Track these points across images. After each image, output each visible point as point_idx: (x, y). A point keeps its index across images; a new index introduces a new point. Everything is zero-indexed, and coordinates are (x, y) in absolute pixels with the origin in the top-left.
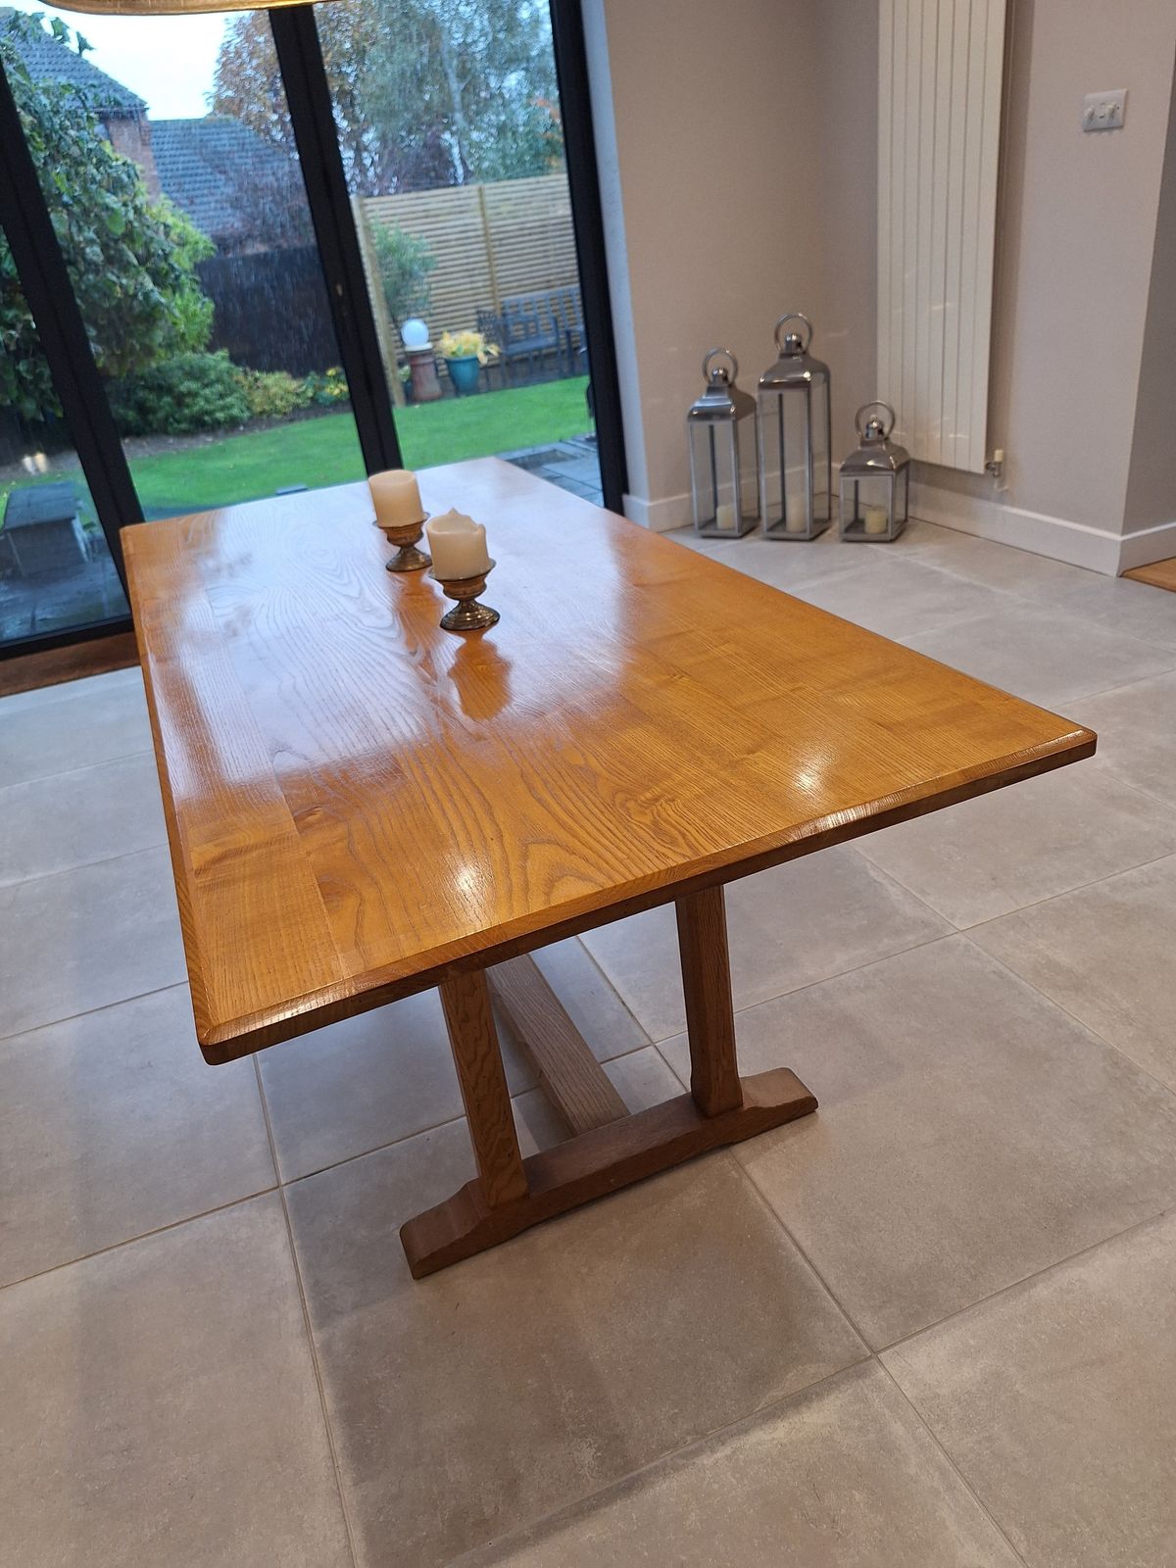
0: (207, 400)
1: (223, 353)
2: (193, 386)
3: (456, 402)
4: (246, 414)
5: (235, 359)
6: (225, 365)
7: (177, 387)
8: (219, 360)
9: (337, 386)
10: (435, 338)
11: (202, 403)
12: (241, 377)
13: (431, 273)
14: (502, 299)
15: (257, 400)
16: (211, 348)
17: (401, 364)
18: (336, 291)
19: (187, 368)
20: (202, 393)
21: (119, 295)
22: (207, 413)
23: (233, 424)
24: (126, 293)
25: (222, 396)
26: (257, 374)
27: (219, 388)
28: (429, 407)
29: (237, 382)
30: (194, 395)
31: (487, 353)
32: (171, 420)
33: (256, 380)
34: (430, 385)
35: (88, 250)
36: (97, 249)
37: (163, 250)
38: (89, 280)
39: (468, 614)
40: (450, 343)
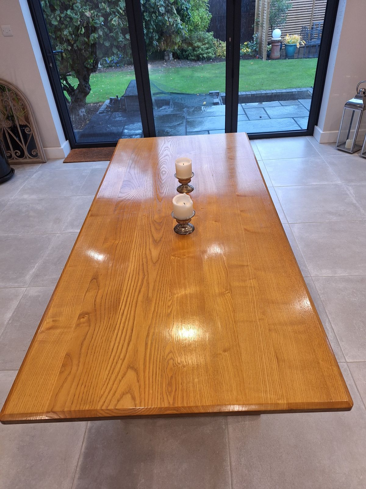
0: (202, 50)
1: (212, 33)
2: (199, 44)
3: (284, 61)
4: (214, 56)
5: (215, 36)
6: (211, 37)
7: (194, 44)
8: (210, 35)
9: (246, 49)
10: (283, 35)
11: (200, 51)
12: (216, 42)
13: (289, 9)
14: (313, 22)
15: (219, 51)
16: (208, 31)
17: (269, 44)
18: (229, 40)
19: (199, 37)
20: (201, 47)
21: (168, 25)
22: (201, 54)
23: (209, 59)
24: (170, 24)
25: (207, 49)
26: (221, 42)
27: (207, 46)
28: (274, 62)
29: (214, 44)
30: (198, 47)
31: (300, 43)
32: (190, 55)
33: (220, 44)
34: (277, 53)
35: (160, 8)
36: (163, 8)
37: (186, 8)
38: (159, 19)
39: (183, 229)
40: (288, 38)
